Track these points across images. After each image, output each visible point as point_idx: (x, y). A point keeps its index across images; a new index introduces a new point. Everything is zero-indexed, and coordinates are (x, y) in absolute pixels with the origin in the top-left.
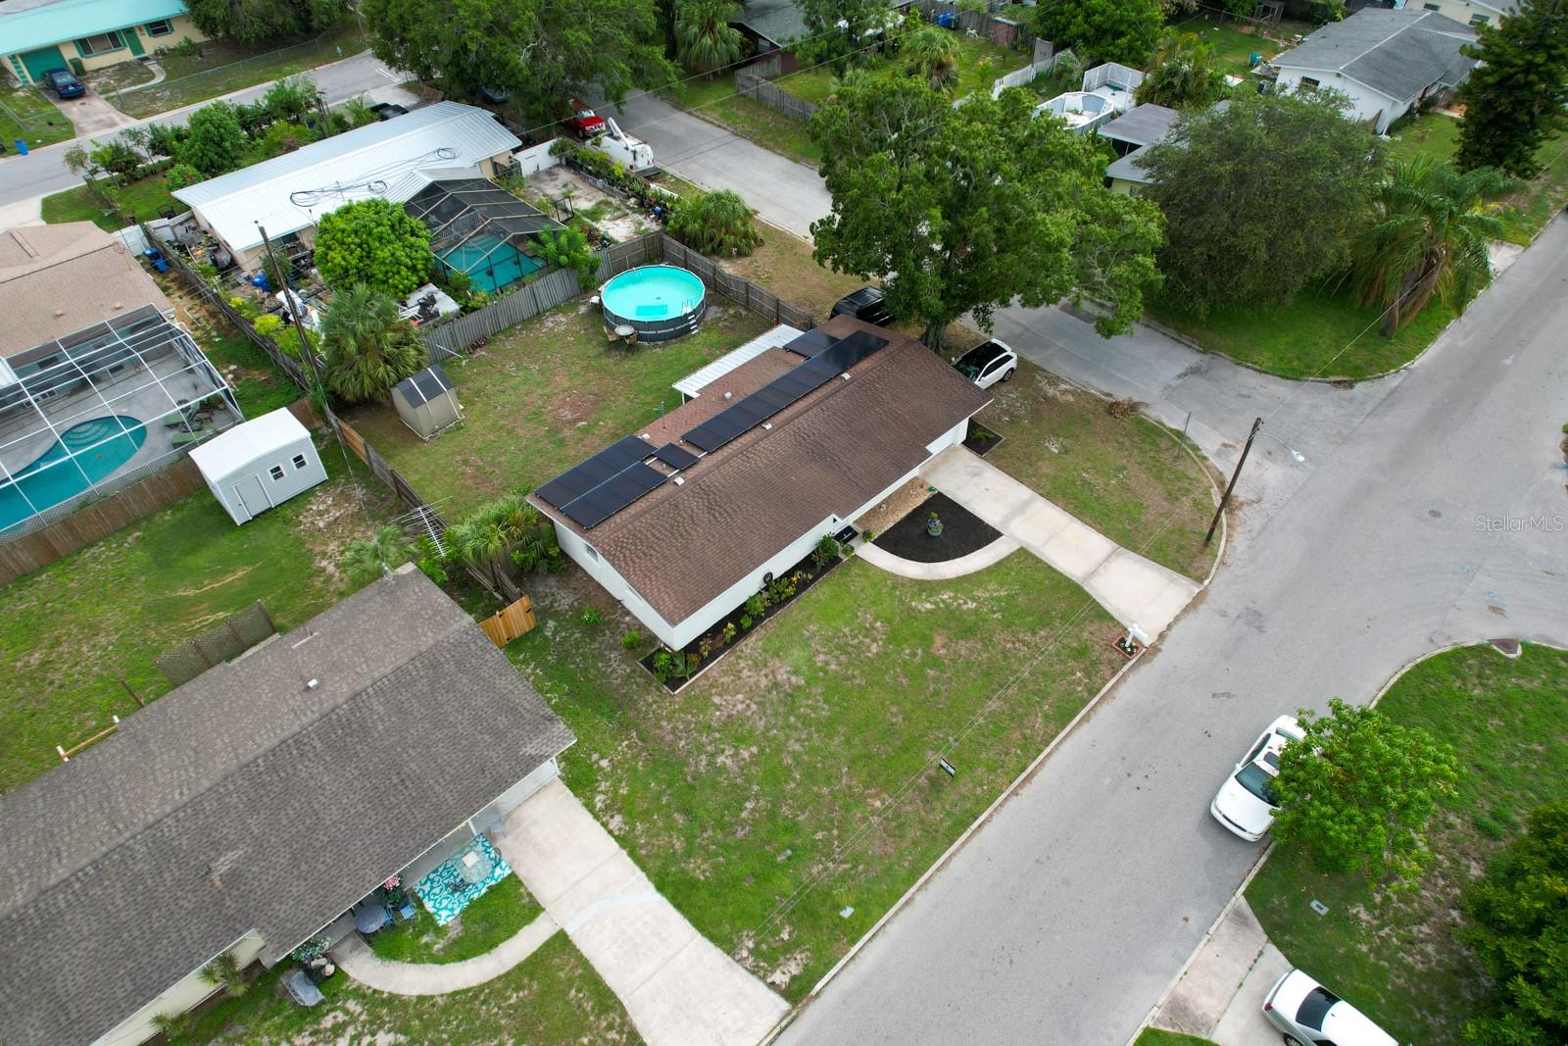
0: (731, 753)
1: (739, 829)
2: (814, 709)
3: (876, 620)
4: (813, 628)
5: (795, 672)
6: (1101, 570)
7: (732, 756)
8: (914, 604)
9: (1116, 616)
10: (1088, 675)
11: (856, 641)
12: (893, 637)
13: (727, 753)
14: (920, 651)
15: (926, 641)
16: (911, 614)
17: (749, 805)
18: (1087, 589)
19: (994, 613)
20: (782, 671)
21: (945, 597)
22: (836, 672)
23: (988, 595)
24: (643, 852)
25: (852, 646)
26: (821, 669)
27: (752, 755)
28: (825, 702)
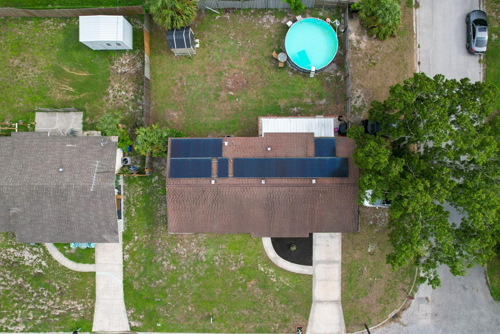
0: (169, 263)
1: (153, 284)
2: (200, 271)
3: (243, 260)
4: (224, 246)
5: (206, 256)
6: (324, 303)
7: (168, 264)
8: (259, 265)
9: (310, 319)
10: (280, 327)
11: (231, 261)
12: (242, 270)
13: (168, 262)
14: (244, 280)
15: (249, 278)
16: (255, 267)
17: (161, 281)
18: (313, 305)
19: (278, 288)
20: (203, 252)
21: (270, 271)
22: (216, 266)
23: (282, 281)
24: (127, 270)
25: (228, 262)
26: (214, 261)
27: (173, 269)
28: (204, 271)
